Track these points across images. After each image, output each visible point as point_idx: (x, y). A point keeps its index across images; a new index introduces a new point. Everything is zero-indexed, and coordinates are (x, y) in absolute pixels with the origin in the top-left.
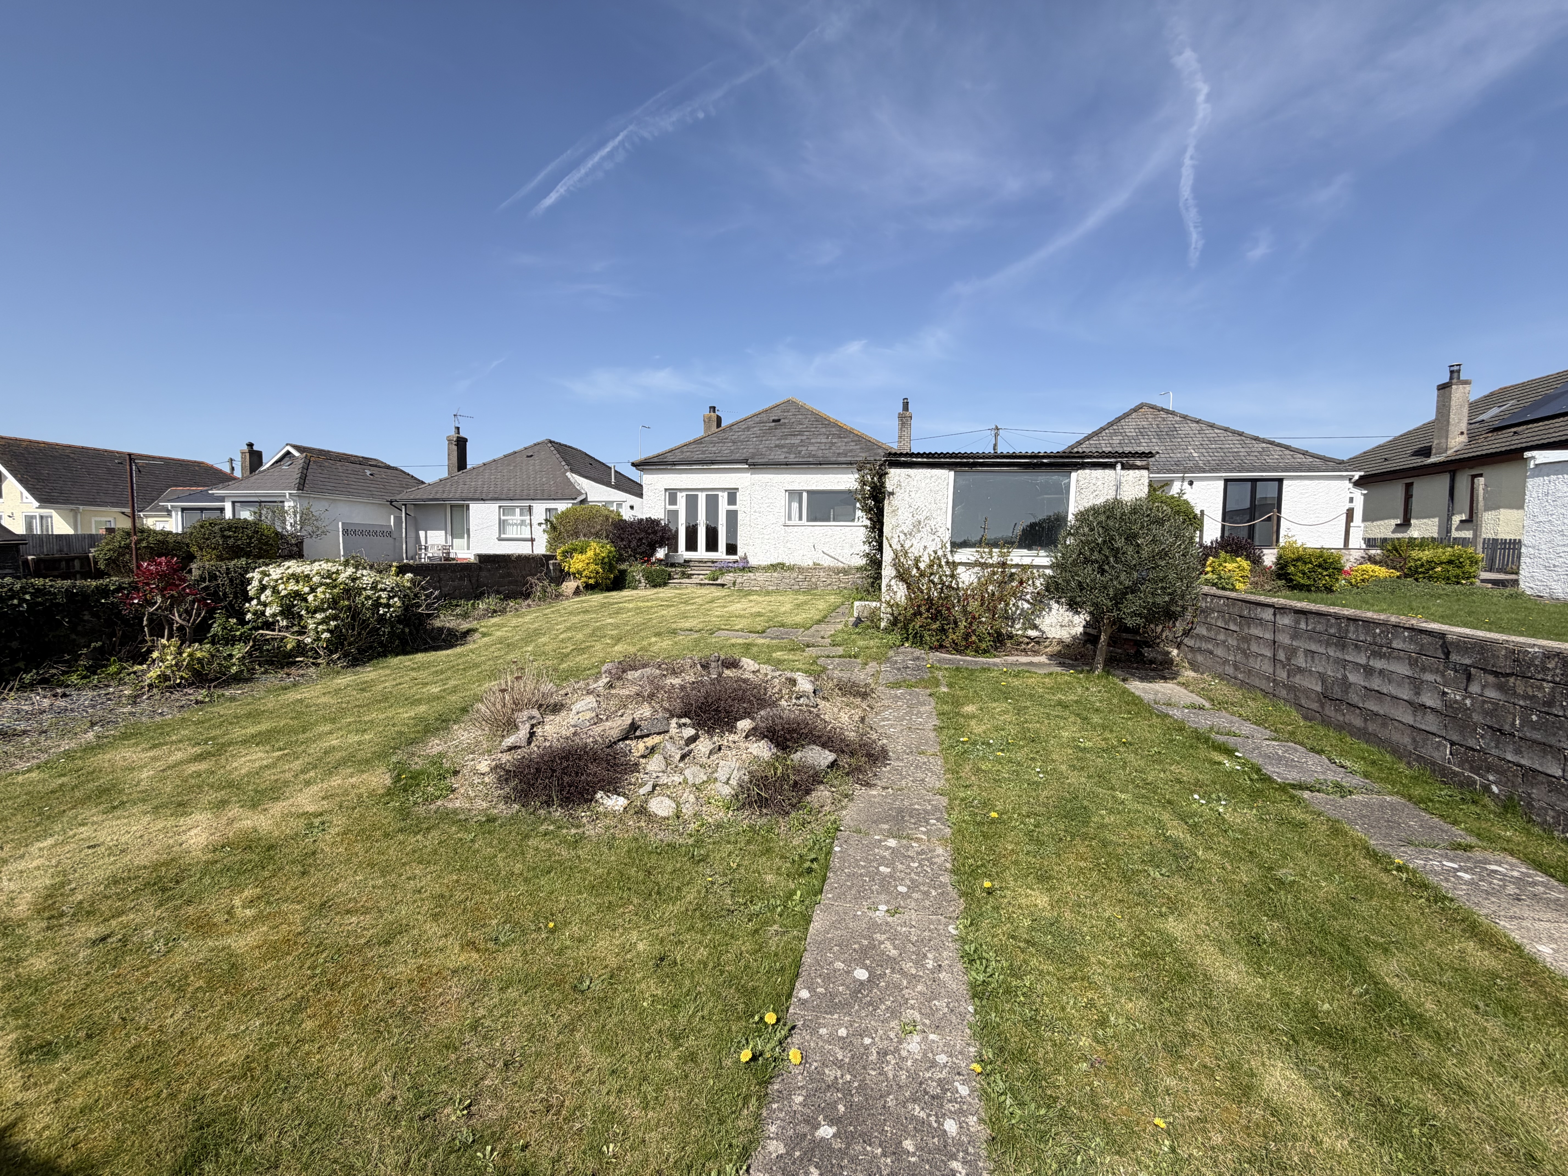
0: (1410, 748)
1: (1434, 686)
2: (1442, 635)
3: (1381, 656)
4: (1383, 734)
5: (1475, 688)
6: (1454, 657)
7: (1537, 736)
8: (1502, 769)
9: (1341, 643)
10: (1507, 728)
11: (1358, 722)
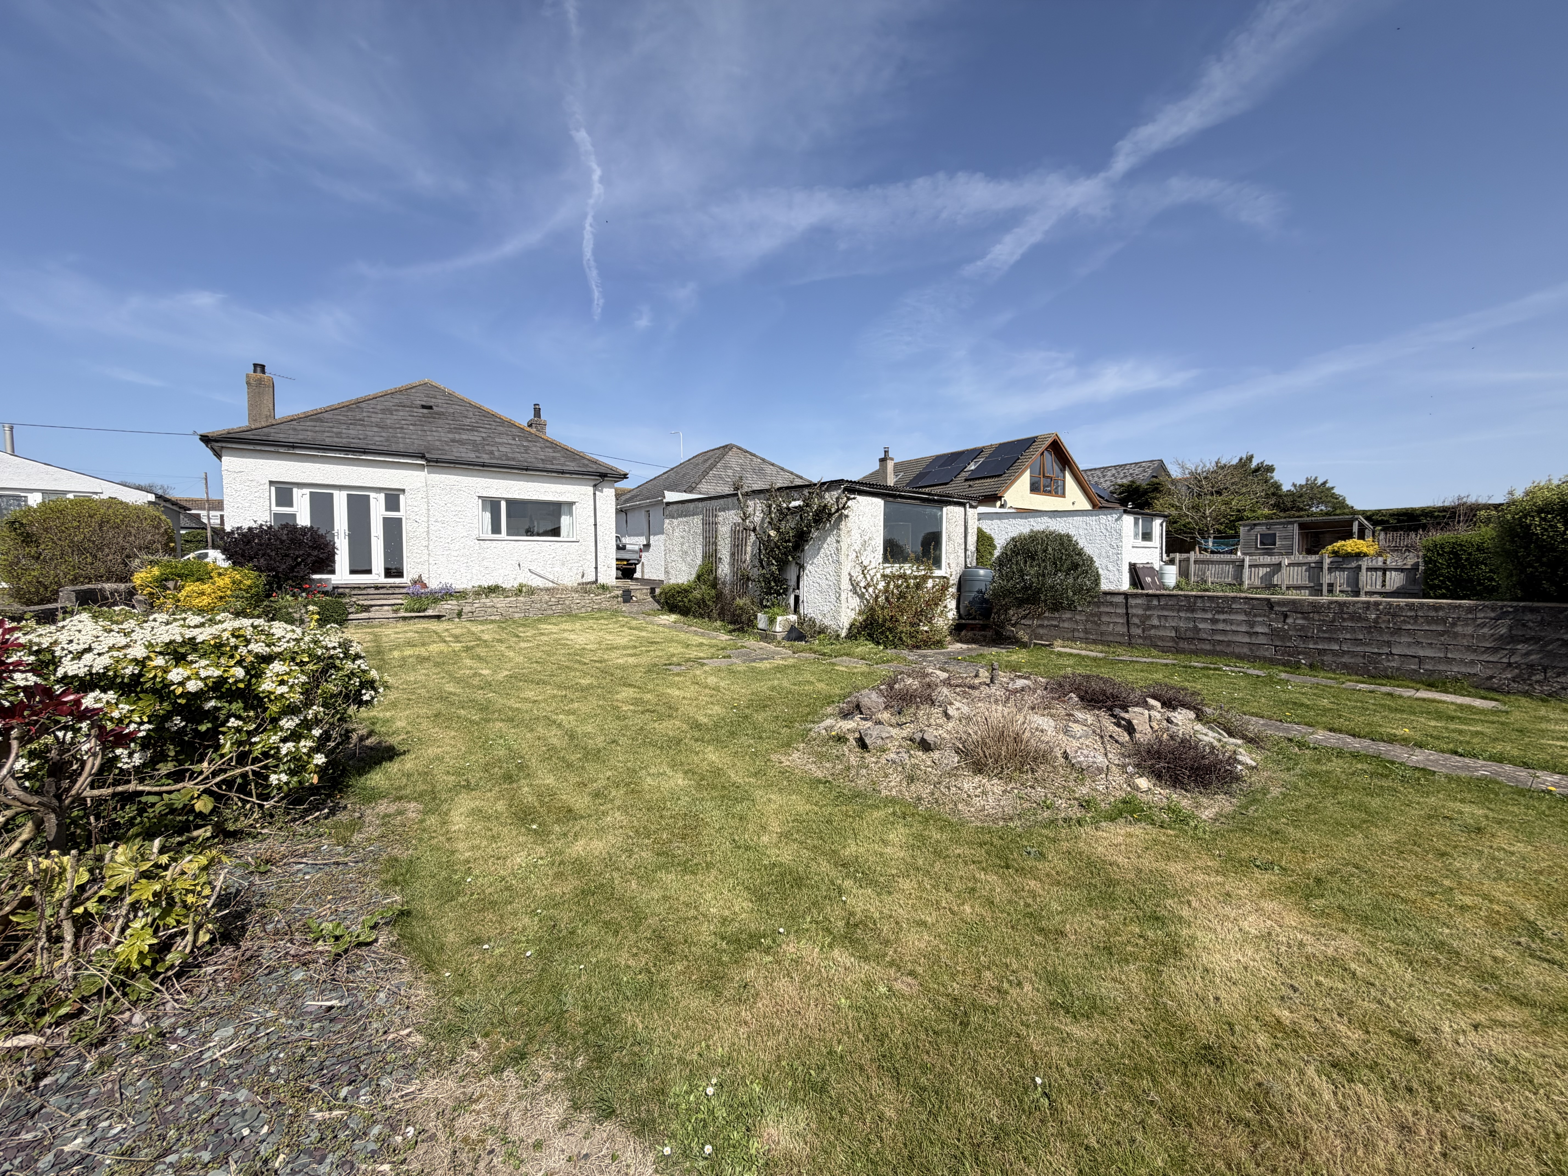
0: (1249, 653)
1: (1263, 623)
2: (1268, 600)
3: (1223, 613)
4: (1228, 650)
5: (1290, 621)
6: (1276, 608)
7: (1326, 635)
8: (1306, 653)
9: (1191, 609)
10: (1310, 635)
11: (1208, 647)
